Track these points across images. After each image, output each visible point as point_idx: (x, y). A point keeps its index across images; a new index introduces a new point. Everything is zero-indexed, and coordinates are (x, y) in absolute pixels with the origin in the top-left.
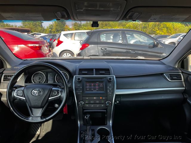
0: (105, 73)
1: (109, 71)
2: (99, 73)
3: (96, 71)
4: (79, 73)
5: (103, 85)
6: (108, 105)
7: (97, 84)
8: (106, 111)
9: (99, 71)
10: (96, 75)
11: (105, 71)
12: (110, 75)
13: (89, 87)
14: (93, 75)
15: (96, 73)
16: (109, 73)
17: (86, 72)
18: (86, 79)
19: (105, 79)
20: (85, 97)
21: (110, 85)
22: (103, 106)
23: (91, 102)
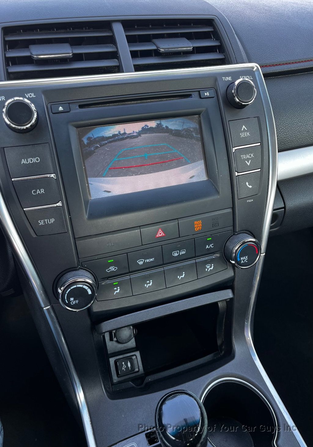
1: (219, 38)
3: (131, 40)
4: (8, 61)
6: (244, 259)
8: (231, 295)
9: (151, 39)
15: (134, 55)
19: (206, 91)
20: (94, 239)
21: (242, 132)
22: (212, 268)
23: (140, 263)
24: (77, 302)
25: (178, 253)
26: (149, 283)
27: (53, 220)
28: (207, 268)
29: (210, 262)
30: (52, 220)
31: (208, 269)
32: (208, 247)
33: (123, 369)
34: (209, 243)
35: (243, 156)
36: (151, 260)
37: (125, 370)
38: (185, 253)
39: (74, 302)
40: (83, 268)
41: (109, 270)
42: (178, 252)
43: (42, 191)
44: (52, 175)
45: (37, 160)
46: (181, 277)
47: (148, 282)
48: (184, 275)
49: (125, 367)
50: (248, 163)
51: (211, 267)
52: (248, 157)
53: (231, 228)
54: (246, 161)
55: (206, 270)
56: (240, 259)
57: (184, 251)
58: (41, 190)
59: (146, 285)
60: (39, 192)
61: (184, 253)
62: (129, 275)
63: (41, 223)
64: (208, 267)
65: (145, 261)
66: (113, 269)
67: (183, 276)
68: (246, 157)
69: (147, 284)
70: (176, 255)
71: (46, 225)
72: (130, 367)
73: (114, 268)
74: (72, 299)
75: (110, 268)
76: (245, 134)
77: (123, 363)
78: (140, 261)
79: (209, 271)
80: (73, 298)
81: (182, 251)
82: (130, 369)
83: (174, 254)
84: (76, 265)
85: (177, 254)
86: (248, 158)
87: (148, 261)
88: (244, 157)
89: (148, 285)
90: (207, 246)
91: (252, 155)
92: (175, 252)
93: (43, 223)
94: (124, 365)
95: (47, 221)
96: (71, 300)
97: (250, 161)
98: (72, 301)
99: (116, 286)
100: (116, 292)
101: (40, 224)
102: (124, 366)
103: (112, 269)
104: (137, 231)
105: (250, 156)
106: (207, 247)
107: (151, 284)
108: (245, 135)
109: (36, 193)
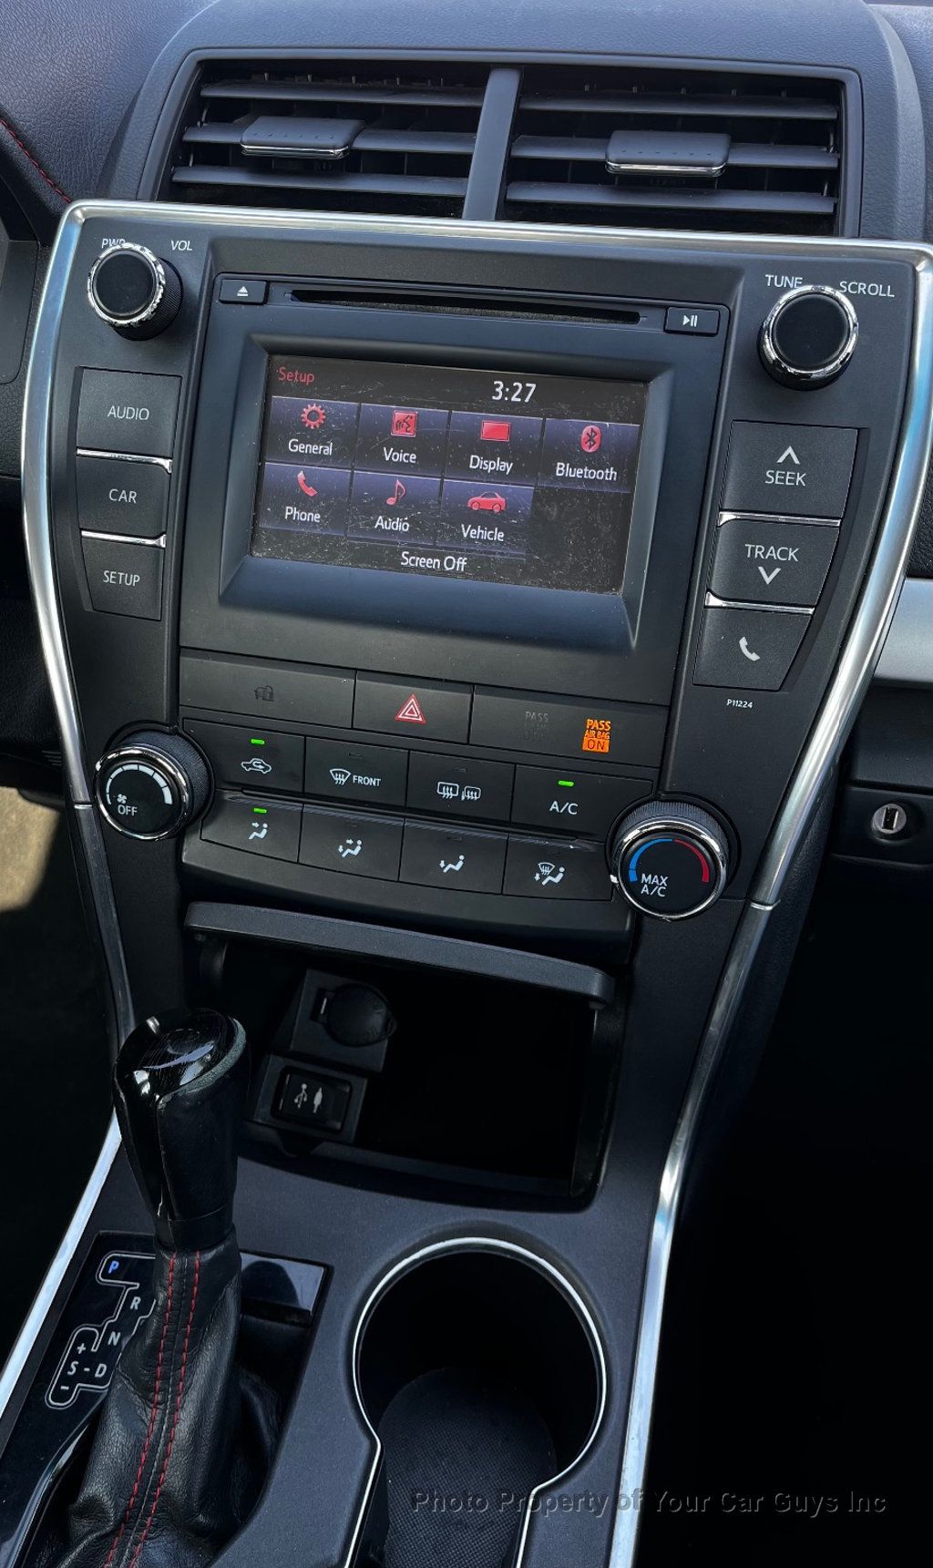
0: (736, 179)
1: (827, 134)
2: (594, 173)
3: (525, 124)
4: (183, 152)
5: (626, 460)
6: (654, 883)
7: (490, 426)
8: (592, 982)
9: (602, 128)
10: (511, 211)
11: (741, 133)
12: (823, 225)
13: (339, 474)
14: (450, 208)
15: (517, 170)
16: (826, 181)
17: (329, 140)
18: (284, 305)
19: (690, 311)
20: (225, 663)
21: (776, 467)
22: (557, 880)
23: (337, 779)
24: (133, 811)
25: (454, 792)
26: (353, 847)
27: (137, 578)
28: (540, 872)
29: (557, 858)
30: (135, 579)
31: (545, 877)
32: (557, 808)
33: (296, 1101)
34: (564, 796)
35: (753, 549)
36: (372, 782)
37: (299, 1106)
38: (476, 798)
39: (126, 810)
40: (185, 734)
41: (248, 766)
42: (454, 788)
43: (133, 496)
44: (166, 463)
45: (144, 414)
46: (450, 866)
47: (350, 842)
48: (460, 864)
49: (305, 1099)
50: (768, 576)
51: (554, 874)
52: (774, 553)
53: (653, 774)
54: (761, 569)
55: (537, 877)
56: (640, 878)
57: (474, 790)
58: (131, 492)
59: (341, 849)
60: (125, 498)
61: (473, 796)
62: (304, 803)
63: (109, 578)
64: (546, 871)
65: (351, 776)
66: (261, 767)
67: (458, 867)
68: (764, 554)
69: (346, 846)
70: (447, 793)
71: (118, 588)
72: (316, 1107)
73: (262, 764)
74: (122, 798)
75: (254, 761)
76: (785, 475)
77: (304, 1086)
78: (338, 772)
79: (544, 883)
80: (125, 797)
81: (471, 790)
82: (315, 1111)
83: (441, 790)
84: (165, 717)
85: (452, 795)
86: (771, 557)
87: (360, 780)
88: (757, 552)
89: (349, 851)
90: (555, 803)
91: (791, 554)
92: (446, 786)
93: (113, 579)
94: (304, 1091)
95: (124, 576)
96: (119, 800)
97: (778, 570)
98: (121, 803)
99: (260, 818)
100: (255, 834)
101: (106, 579)
102: (302, 1095)
103: (258, 764)
104: (347, 682)
105: (784, 554)
106: (553, 807)
107: (356, 852)
108: (784, 481)
109: (118, 498)
